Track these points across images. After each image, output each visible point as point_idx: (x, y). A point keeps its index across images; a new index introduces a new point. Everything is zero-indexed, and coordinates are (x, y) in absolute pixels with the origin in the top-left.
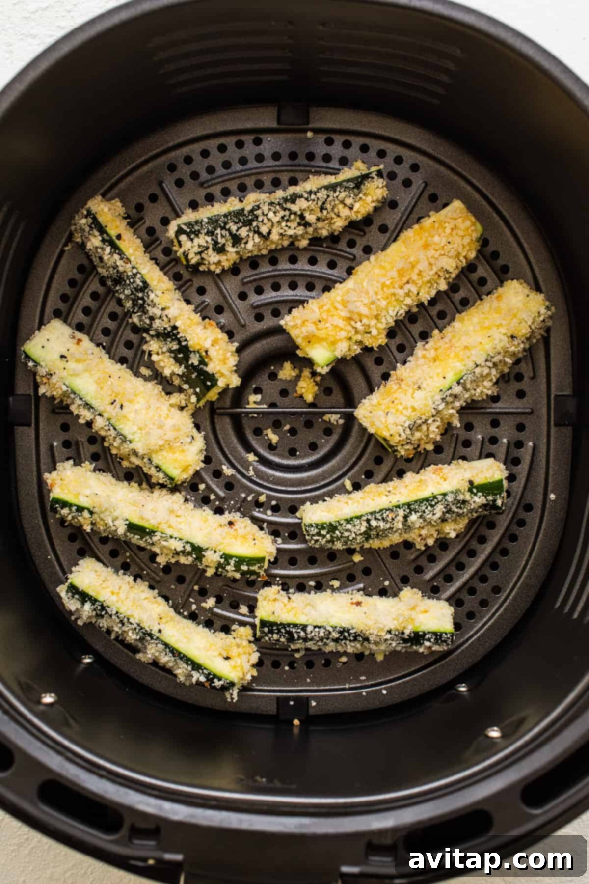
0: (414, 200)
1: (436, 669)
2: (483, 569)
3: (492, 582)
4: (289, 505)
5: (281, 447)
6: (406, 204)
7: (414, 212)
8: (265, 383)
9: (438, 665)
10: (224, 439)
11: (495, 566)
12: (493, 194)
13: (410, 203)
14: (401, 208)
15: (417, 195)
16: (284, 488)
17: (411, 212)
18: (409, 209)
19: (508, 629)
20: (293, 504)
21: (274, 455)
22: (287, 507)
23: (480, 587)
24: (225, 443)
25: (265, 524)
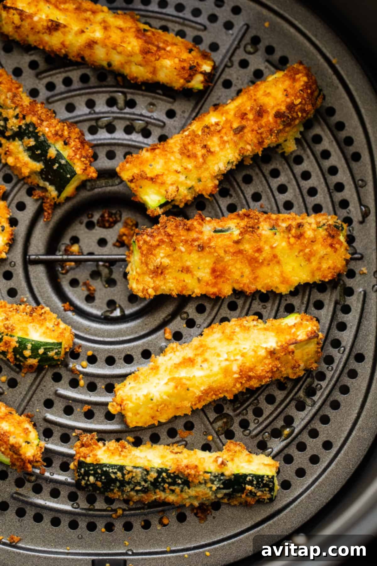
0: (236, 43)
1: (263, 528)
2: (313, 422)
3: (322, 438)
4: (106, 356)
5: (100, 299)
6: (227, 46)
7: (236, 54)
8: (82, 232)
9: (266, 525)
10: (37, 287)
11: (325, 420)
12: (316, 36)
13: (231, 45)
14: (223, 50)
15: (239, 37)
16: (101, 339)
17: (233, 54)
18: (231, 51)
19: (340, 486)
20: (111, 354)
21: (92, 307)
22: (104, 358)
23: (310, 442)
24: (39, 292)
25: (81, 376)
